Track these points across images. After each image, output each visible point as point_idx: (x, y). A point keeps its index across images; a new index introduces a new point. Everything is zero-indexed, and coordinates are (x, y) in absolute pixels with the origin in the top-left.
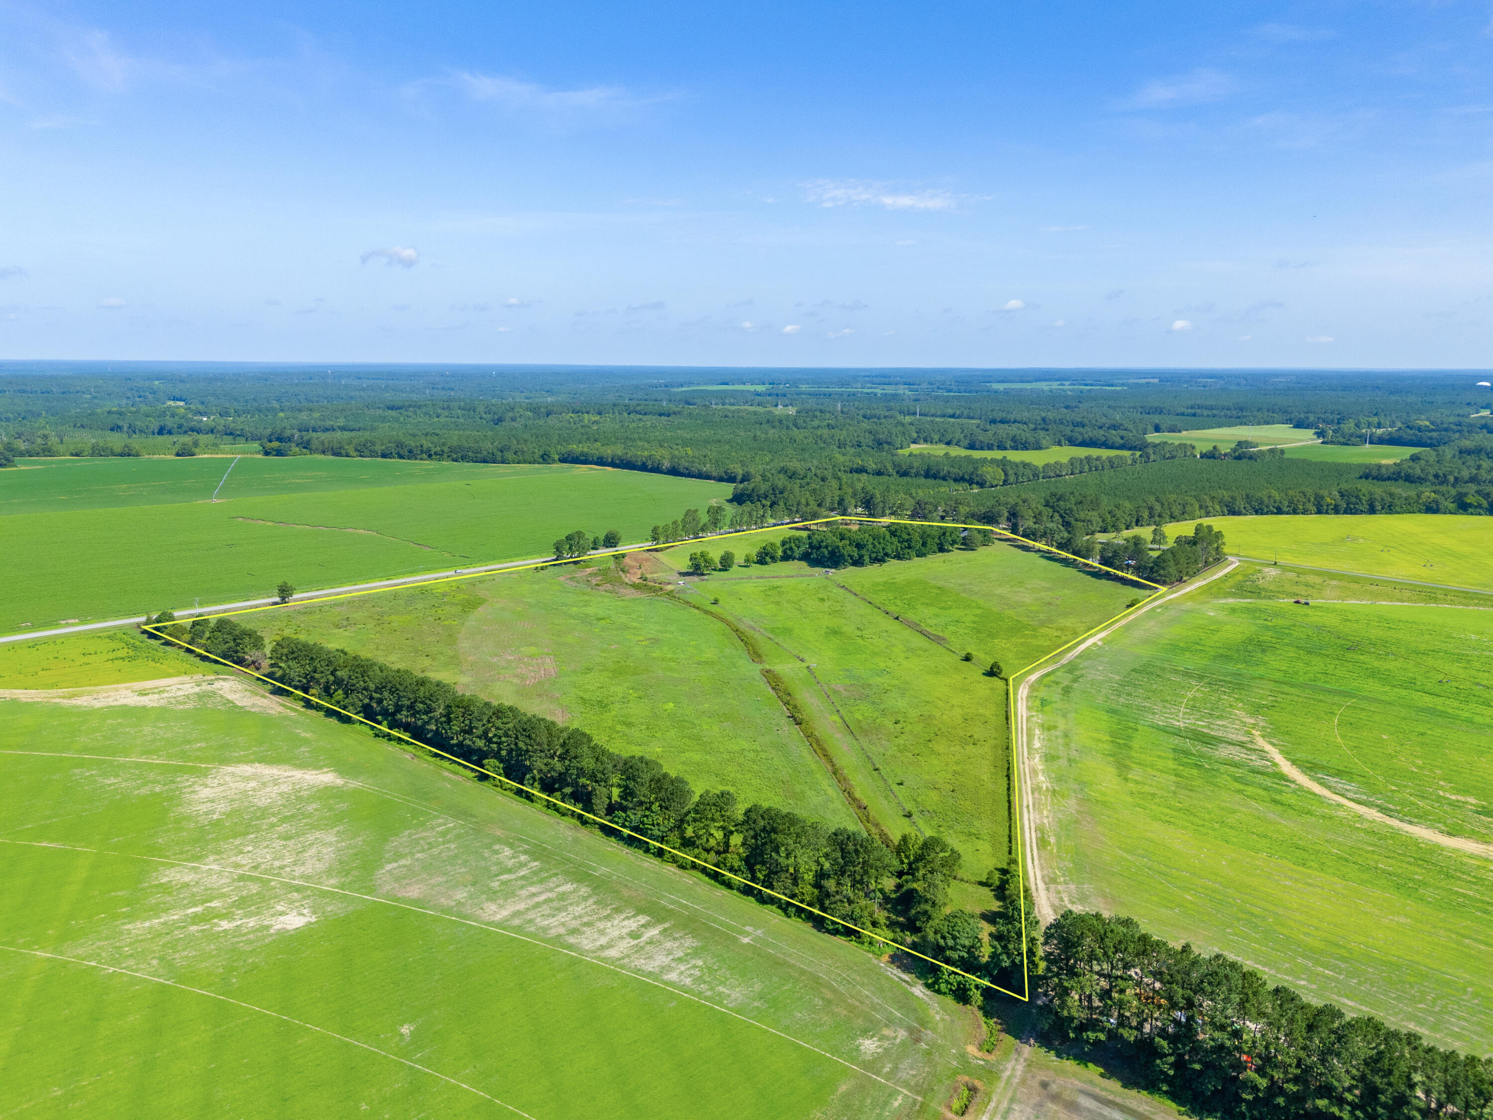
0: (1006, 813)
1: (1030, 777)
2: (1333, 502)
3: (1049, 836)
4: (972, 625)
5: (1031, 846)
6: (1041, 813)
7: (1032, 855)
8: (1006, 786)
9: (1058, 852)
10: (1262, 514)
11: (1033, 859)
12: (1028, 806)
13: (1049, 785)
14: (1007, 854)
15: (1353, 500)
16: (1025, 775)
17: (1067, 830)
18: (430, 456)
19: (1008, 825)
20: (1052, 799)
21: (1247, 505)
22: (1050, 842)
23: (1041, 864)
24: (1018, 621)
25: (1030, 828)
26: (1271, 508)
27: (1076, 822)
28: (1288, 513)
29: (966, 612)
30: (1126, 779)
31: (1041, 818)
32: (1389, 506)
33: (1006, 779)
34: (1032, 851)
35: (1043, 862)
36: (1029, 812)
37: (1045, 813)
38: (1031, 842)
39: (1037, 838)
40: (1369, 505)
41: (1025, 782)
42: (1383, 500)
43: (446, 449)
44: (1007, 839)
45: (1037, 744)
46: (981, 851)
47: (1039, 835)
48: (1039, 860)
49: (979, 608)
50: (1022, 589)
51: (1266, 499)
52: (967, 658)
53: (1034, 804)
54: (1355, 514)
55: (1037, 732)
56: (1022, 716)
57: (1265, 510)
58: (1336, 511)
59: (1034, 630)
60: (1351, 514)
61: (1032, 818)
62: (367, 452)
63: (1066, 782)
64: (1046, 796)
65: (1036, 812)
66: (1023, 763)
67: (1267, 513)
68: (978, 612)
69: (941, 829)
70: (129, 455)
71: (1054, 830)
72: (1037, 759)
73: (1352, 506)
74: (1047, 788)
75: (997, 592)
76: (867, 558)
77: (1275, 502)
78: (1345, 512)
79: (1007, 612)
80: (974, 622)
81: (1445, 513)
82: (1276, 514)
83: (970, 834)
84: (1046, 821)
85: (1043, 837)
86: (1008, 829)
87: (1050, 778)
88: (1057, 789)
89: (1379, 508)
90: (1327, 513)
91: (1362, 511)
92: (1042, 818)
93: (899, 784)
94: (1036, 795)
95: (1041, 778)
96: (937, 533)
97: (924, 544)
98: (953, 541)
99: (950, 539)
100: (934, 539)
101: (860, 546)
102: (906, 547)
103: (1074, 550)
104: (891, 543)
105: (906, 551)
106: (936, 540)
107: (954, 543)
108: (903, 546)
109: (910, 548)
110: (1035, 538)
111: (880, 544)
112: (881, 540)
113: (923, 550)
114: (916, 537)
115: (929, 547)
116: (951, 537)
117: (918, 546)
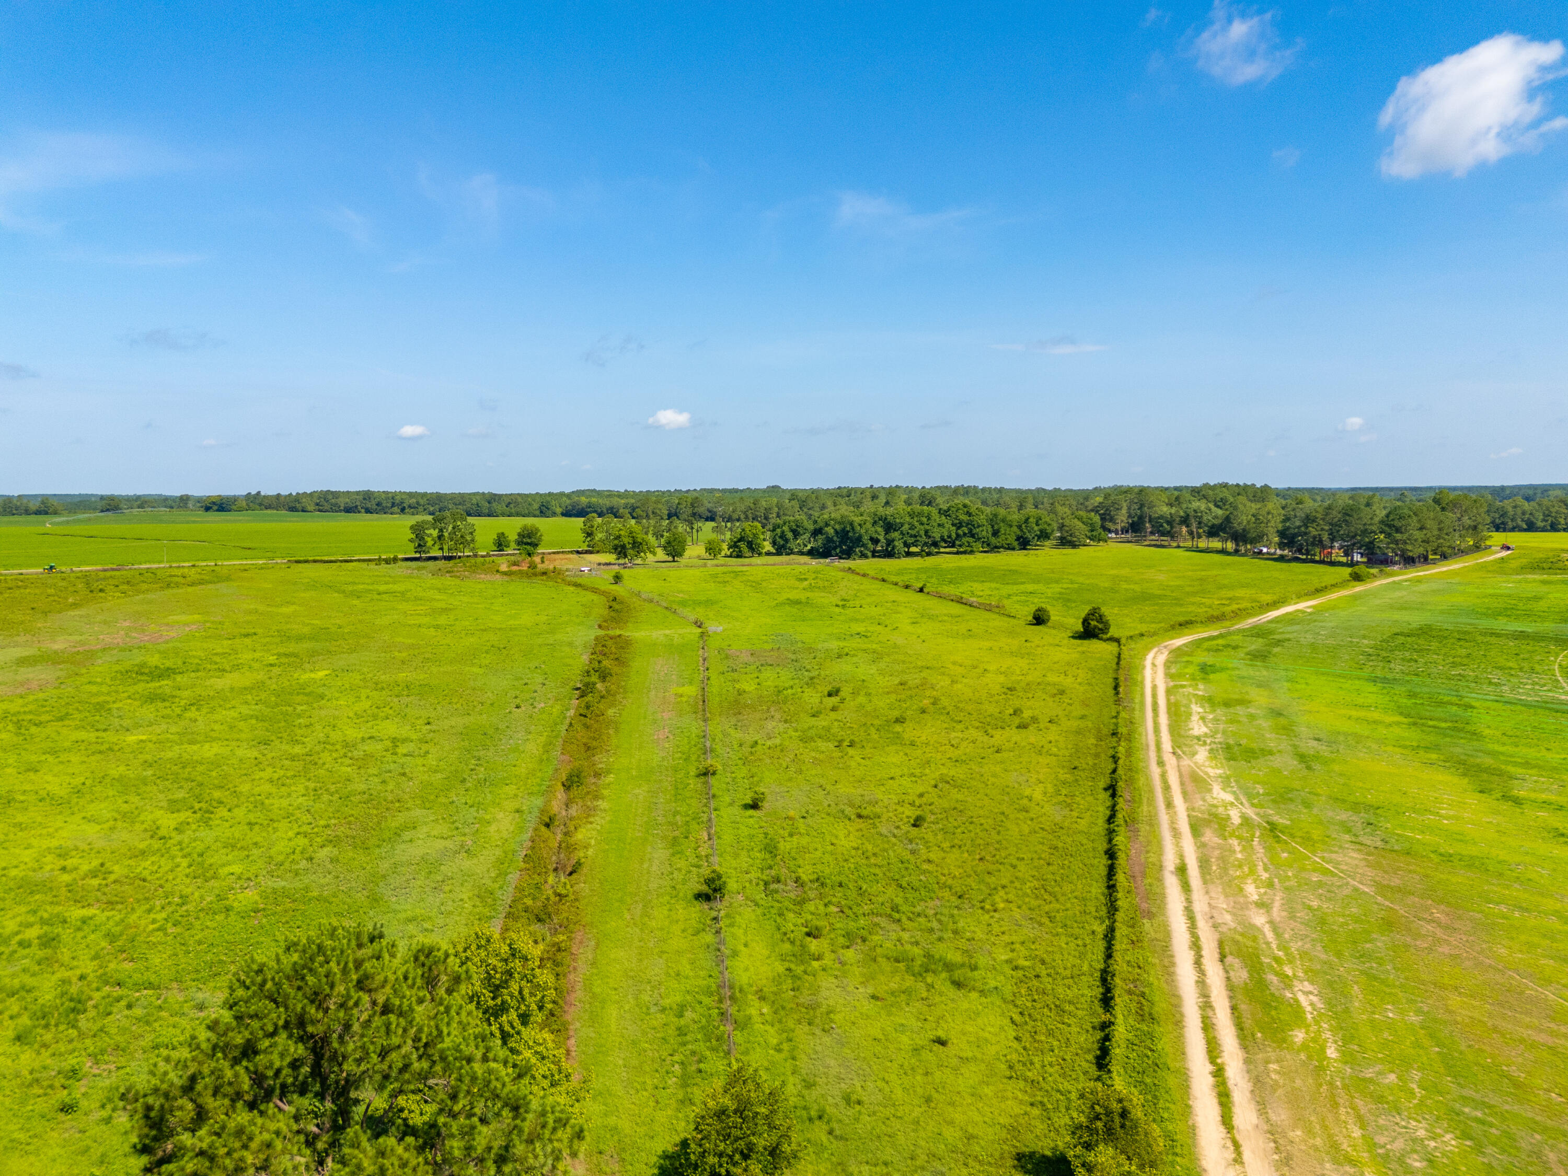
0: (1097, 889)
1: (1185, 794)
3: (1288, 984)
5: (1208, 1026)
6: (1234, 889)
7: (1219, 1072)
8: (1103, 811)
9: (1348, 1057)
10: (1504, 531)
11: (1224, 1097)
12: (1182, 870)
13: (1250, 812)
14: (1086, 1063)
16: (1167, 788)
17: (1363, 956)
18: (403, 510)
19: (1100, 929)
20: (1268, 849)
22: (1296, 1007)
23: (1273, 1133)
25: (1196, 945)
26: (1520, 522)
27: (1389, 924)
28: (1544, 530)
30: (1517, 802)
31: (1240, 907)
33: (1104, 796)
34: (1213, 1049)
35: (1280, 1115)
36: (1186, 887)
37: (1252, 891)
38: (1206, 1006)
39: (1231, 987)
41: (1169, 805)
43: (422, 502)
44: (1090, 991)
45: (1198, 728)
46: (959, 1046)
47: (1241, 975)
48: (1262, 1106)
49: (1073, 583)
51: (1510, 509)
52: (1039, 619)
53: (1204, 864)
55: (1196, 709)
56: (1154, 688)
57: (1510, 525)
61: (1200, 906)
62: (327, 506)
63: (1308, 805)
64: (1247, 843)
65: (1217, 891)
66: (1161, 763)
67: (1513, 530)
68: (1072, 586)
69: (813, 945)
70: (46, 513)
71: (1303, 954)
72: (1202, 755)
74: (1246, 820)
77: (1524, 513)
82: (1525, 530)
83: (931, 965)
84: (1259, 919)
85: (1262, 984)
86: (1101, 945)
87: (1250, 796)
88: (1281, 821)
92: (1245, 906)
93: (747, 807)
94: (1209, 836)
95: (1220, 795)
96: (1015, 517)
97: (995, 533)
98: (1041, 531)
99: (1036, 528)
100: (1011, 526)
101: (889, 527)
102: (965, 534)
103: (1236, 532)
104: (939, 525)
105: (965, 540)
106: (1015, 529)
107: (1044, 535)
108: (960, 532)
109: (973, 536)
110: (1172, 527)
111: (922, 524)
112: (924, 520)
113: (993, 540)
114: (982, 519)
115: (1003, 537)
116: (1037, 525)
117: (984, 533)
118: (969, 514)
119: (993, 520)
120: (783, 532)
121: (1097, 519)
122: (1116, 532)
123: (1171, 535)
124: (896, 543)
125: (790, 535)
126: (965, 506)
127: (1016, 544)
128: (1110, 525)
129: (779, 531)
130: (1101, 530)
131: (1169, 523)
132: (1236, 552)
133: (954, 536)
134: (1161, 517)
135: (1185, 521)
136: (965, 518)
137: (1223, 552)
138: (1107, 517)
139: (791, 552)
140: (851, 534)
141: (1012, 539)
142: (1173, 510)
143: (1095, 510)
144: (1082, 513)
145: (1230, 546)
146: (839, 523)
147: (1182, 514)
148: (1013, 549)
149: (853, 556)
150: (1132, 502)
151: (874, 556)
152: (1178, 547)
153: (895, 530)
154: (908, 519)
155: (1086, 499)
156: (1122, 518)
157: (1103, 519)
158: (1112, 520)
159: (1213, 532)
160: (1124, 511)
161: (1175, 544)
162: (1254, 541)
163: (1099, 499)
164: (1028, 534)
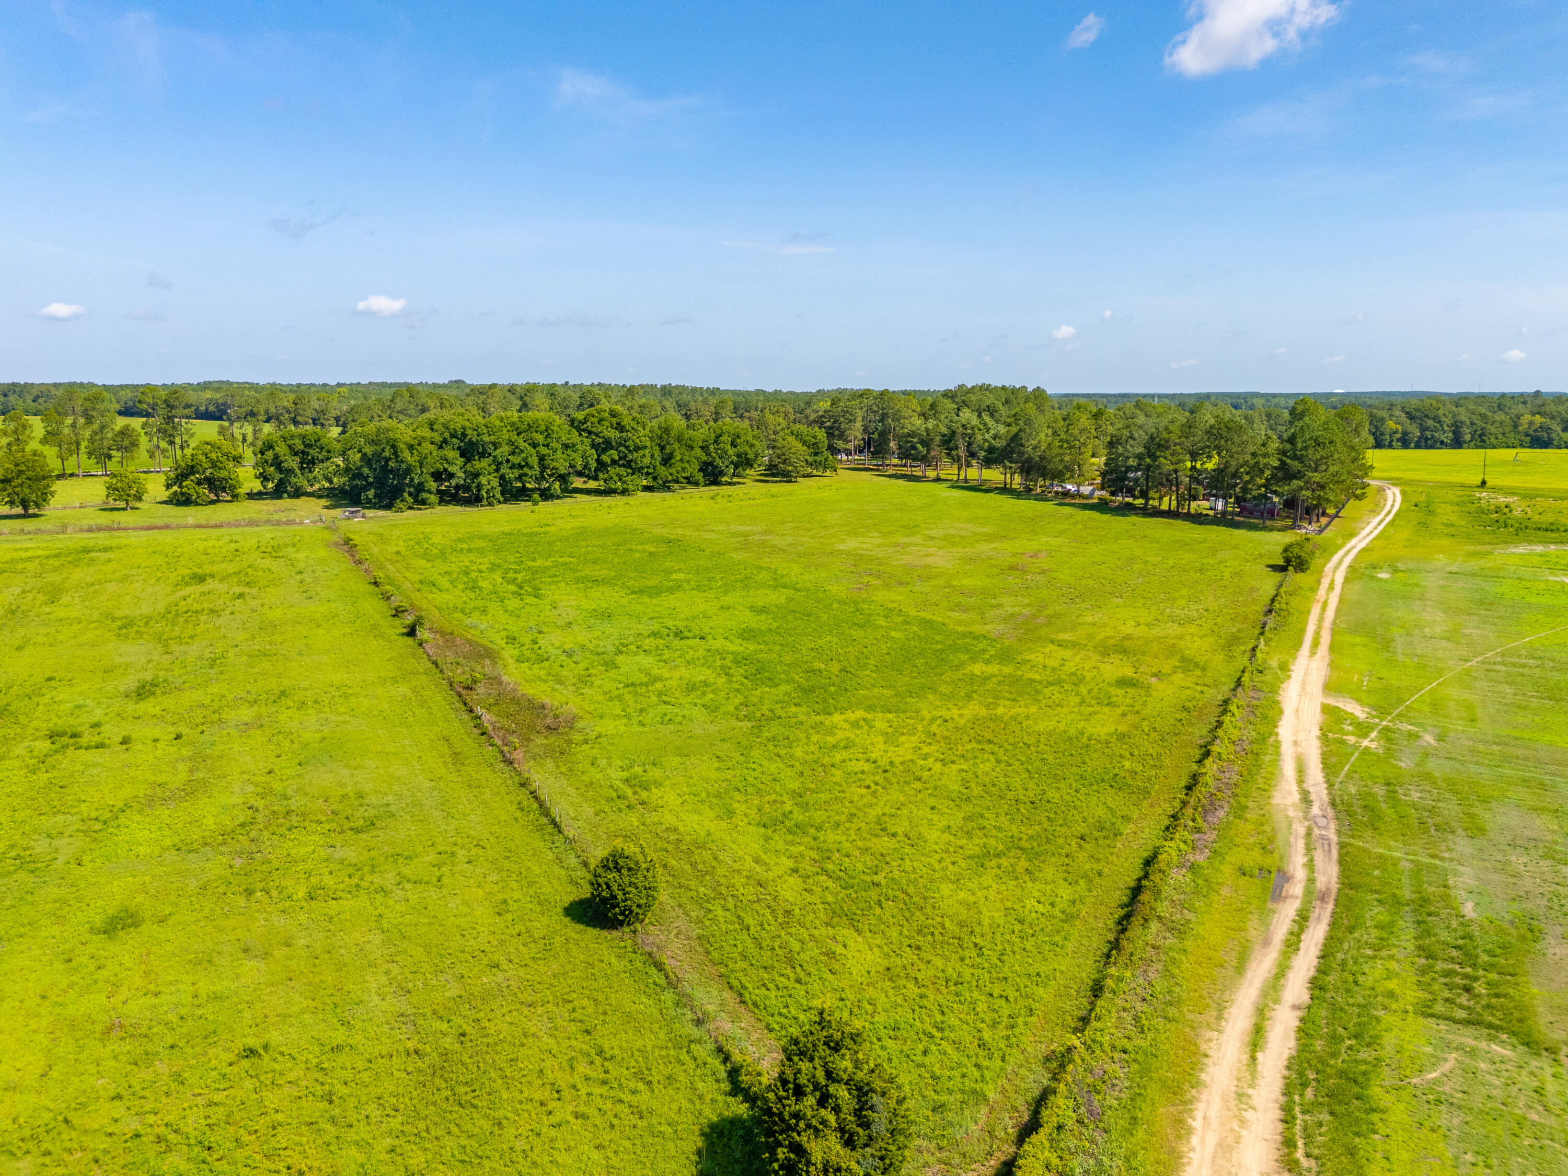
2: (1399, 427)
4: (735, 646)
15: (1430, 423)
21: (1270, 432)
24: (928, 624)
29: (727, 600)
32: (1480, 436)
40: (1454, 432)
42: (1472, 424)
49: (778, 583)
50: (917, 539)
54: (1431, 447)
58: (1405, 443)
59: (1005, 657)
60: (1427, 447)
68: (777, 598)
73: (1428, 434)
75: (842, 547)
76: (489, 481)
78: (1418, 446)
79: (881, 596)
80: (747, 634)
81: (1559, 447)
89: (1468, 437)
90: (1390, 446)
91: (1442, 442)
96: (702, 433)
97: (667, 460)
98: (739, 455)
99: (731, 452)
100: (692, 448)
101: (470, 451)
102: (614, 462)
103: (1030, 459)
104: (566, 446)
105: (612, 471)
106: (698, 452)
107: (743, 462)
108: (606, 458)
109: (628, 465)
110: (928, 452)
111: (534, 445)
112: (540, 438)
113: (662, 471)
114: (642, 436)
115: (679, 466)
116: (734, 444)
117: (647, 461)
118: (620, 428)
119: (663, 439)
120: (276, 457)
121: (821, 435)
122: (848, 453)
123: (926, 460)
124: (483, 480)
125: (293, 463)
126: (613, 414)
127: (700, 477)
128: (840, 444)
129: (270, 455)
130: (827, 454)
131: (924, 443)
132: (1026, 493)
133: (594, 465)
134: (912, 434)
135: (948, 442)
136: (612, 434)
137: (1004, 490)
138: (835, 431)
139: (298, 493)
140: (392, 464)
141: (693, 469)
142: (930, 424)
143: (819, 422)
144: (802, 428)
145: (1017, 481)
146: (373, 442)
147: (944, 430)
148: (696, 484)
149: (398, 503)
150: (870, 410)
151: (442, 502)
152: (938, 480)
153: (483, 455)
154: (505, 435)
155: (808, 404)
156: (856, 433)
157: (830, 435)
158: (842, 436)
159: (992, 458)
160: (859, 424)
161: (932, 474)
162: (1058, 476)
163: (825, 405)
164: (718, 462)
